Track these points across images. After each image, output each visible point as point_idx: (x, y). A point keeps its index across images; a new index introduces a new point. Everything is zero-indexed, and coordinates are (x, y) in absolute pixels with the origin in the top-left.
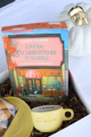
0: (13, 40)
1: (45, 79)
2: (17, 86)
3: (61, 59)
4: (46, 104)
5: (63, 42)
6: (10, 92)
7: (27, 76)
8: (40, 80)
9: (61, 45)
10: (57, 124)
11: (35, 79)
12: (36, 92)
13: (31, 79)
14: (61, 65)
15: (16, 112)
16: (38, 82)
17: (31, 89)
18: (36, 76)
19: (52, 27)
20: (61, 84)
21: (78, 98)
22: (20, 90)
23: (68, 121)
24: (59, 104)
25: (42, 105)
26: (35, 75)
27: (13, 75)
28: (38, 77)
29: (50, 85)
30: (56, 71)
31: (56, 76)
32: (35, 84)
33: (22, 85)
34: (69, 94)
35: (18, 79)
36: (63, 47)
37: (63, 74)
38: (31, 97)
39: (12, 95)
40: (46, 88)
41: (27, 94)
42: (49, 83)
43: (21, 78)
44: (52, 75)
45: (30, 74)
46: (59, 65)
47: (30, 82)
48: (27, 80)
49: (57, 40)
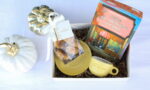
0: (105, 8)
1: (111, 41)
2: (91, 37)
5: (135, 25)
7: (100, 34)
8: (108, 40)
10: (104, 73)
11: (105, 39)
12: (100, 47)
13: (102, 37)
14: (127, 38)
17: (98, 43)
25: (100, 57)
26: (106, 35)
29: (112, 47)
30: (121, 40)
33: (94, 38)
35: (94, 33)
36: (133, 28)
40: (108, 48)
41: (94, 45)
48: (99, 36)
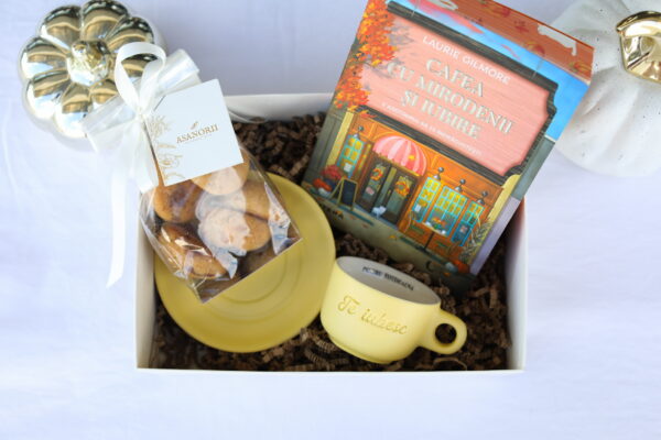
0: (399, 22)
1: (432, 186)
2: (331, 161)
3: (516, 156)
4: (391, 263)
5: (551, 112)
6: (298, 167)
7: (379, 149)
8: (417, 183)
9: (540, 117)
11: (401, 172)
12: (380, 210)
13: (389, 166)
14: (509, 173)
15: (288, 245)
16: (405, 182)
17: (370, 191)
18: (410, 164)
19: (543, 47)
20: (474, 228)
21: (504, 297)
22: (331, 178)
23: (434, 355)
24: (433, 284)
25: (378, 259)
26: (407, 157)
27: (337, 123)
28: (414, 172)
29: (438, 214)
30: (483, 184)
31: (471, 197)
32: (393, 187)
33: (348, 168)
34: (482, 271)
35: (347, 141)
36: (545, 127)
37: (499, 204)
38: (356, 217)
39: (298, 180)
40: (418, 216)
41: (346, 201)
42: (440, 206)
43: (357, 143)
44: (462, 186)
45: (394, 147)
46: (500, 169)
47: (380, 169)
49: (537, 96)
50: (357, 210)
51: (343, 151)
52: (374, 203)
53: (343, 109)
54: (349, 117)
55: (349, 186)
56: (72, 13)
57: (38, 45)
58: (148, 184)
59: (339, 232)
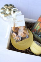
2: (35, 28)
12: (40, 36)
17: (39, 33)
27: (37, 24)
33: (37, 30)
43: (39, 27)
50: (37, 35)
51: (37, 28)
52: (39, 35)
53: (38, 22)
54: (39, 23)
55: (37, 32)
56: (8, 5)
57: (3, 8)
58: (13, 26)
59: (34, 38)
